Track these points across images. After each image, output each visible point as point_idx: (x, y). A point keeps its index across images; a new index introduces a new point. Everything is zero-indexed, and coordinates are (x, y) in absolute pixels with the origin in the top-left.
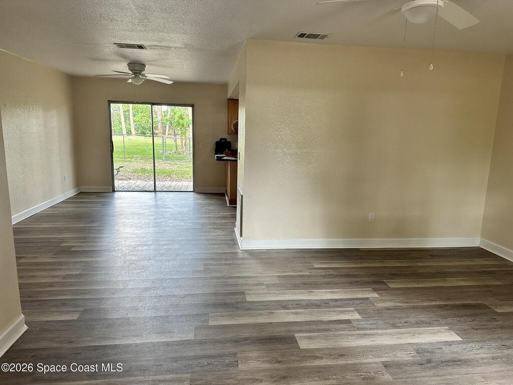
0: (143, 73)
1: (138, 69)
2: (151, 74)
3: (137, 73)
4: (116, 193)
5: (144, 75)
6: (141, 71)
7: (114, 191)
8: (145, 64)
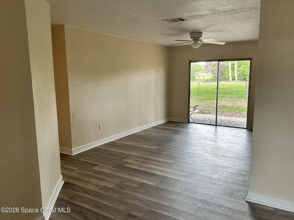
0: (200, 39)
1: (196, 36)
2: (206, 39)
3: (196, 40)
4: (190, 124)
5: (201, 41)
6: (198, 38)
7: (189, 122)
8: (202, 31)
